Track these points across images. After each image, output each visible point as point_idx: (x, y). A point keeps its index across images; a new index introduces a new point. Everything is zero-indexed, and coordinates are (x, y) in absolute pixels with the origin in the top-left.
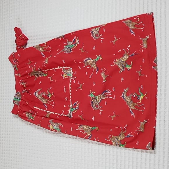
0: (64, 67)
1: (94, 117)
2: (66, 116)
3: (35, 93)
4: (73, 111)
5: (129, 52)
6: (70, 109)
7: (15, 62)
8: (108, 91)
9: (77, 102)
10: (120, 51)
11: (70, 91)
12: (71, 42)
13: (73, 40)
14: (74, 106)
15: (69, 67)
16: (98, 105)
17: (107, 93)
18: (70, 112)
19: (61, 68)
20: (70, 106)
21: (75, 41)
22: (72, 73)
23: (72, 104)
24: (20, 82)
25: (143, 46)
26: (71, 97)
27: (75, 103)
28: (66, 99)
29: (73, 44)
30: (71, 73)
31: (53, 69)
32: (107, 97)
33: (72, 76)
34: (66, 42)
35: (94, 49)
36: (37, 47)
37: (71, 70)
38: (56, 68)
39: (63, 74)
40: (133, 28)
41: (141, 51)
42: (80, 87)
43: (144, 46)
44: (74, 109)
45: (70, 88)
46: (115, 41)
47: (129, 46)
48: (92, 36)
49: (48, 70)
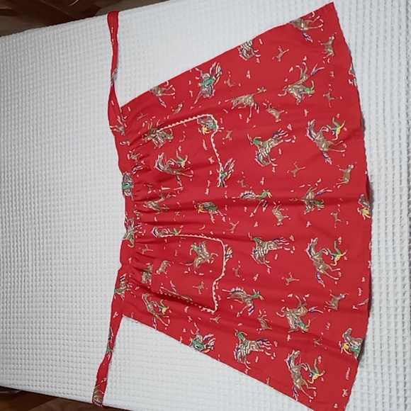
0: (199, 116)
3: (156, 164)
4: (224, 176)
5: (306, 69)
6: (220, 175)
7: (121, 121)
9: (231, 160)
10: (292, 69)
11: (214, 145)
12: (208, 74)
13: (211, 69)
14: (227, 170)
15: (208, 115)
18: (220, 181)
19: (194, 118)
20: (220, 170)
21: (214, 71)
22: (216, 122)
23: (223, 166)
24: (128, 156)
25: (327, 54)
26: (218, 155)
27: (227, 164)
28: (212, 161)
29: (211, 76)
30: (214, 122)
31: (182, 122)
33: (218, 127)
34: (199, 75)
35: (249, 76)
36: (154, 90)
37: (213, 118)
38: (186, 121)
39: (201, 127)
40: (306, 29)
41: (326, 61)
43: (329, 52)
44: (226, 173)
46: (280, 55)
47: (305, 59)
48: (241, 56)
49: (173, 125)
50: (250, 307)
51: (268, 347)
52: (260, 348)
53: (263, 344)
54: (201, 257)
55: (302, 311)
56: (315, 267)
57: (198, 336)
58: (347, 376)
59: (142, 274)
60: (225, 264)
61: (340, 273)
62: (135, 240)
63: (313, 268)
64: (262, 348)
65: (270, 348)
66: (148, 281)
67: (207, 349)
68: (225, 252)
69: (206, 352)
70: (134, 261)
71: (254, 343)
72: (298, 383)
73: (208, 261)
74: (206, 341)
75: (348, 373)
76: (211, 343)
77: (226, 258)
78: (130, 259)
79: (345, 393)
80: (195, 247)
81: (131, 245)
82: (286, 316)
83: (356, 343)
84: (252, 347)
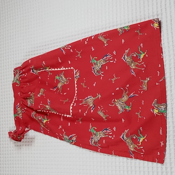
50: (92, 106)
51: (110, 132)
52: (105, 135)
53: (107, 132)
54: (61, 82)
55: (125, 98)
56: (129, 66)
57: (65, 137)
58: (161, 133)
59: (27, 101)
60: (76, 82)
61: (145, 65)
62: (20, 81)
63: (128, 67)
64: (107, 134)
65: (111, 133)
66: (32, 104)
67: (73, 142)
68: (75, 76)
69: (73, 143)
70: (22, 94)
71: (101, 133)
72: (132, 148)
73: (66, 83)
74: (71, 138)
75: (161, 131)
76: (74, 139)
77: (76, 79)
78: (19, 93)
79: (162, 144)
80: (57, 77)
81: (18, 85)
82: (115, 105)
83: (162, 107)
84: (101, 135)
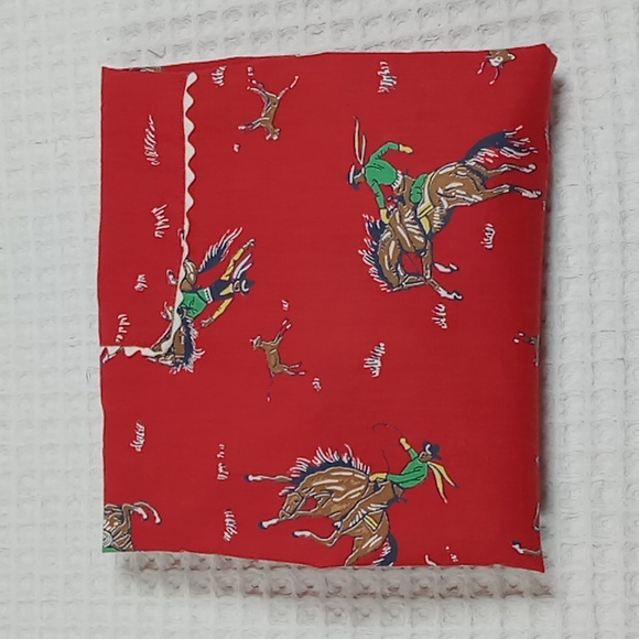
1: (381, 350)
2: (147, 352)
6: (180, 297)
8: (517, 138)
11: (190, 151)
16: (426, 256)
17: (506, 152)
18: (177, 322)
20: (182, 274)
23: (196, 257)
26: (189, 202)
32: (505, 188)
42: (264, 119)
45: (189, 126)
